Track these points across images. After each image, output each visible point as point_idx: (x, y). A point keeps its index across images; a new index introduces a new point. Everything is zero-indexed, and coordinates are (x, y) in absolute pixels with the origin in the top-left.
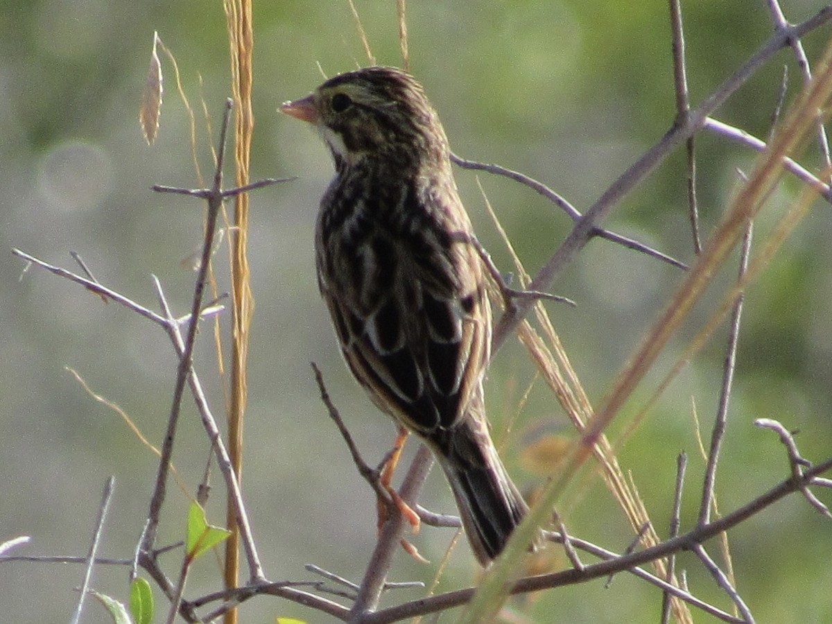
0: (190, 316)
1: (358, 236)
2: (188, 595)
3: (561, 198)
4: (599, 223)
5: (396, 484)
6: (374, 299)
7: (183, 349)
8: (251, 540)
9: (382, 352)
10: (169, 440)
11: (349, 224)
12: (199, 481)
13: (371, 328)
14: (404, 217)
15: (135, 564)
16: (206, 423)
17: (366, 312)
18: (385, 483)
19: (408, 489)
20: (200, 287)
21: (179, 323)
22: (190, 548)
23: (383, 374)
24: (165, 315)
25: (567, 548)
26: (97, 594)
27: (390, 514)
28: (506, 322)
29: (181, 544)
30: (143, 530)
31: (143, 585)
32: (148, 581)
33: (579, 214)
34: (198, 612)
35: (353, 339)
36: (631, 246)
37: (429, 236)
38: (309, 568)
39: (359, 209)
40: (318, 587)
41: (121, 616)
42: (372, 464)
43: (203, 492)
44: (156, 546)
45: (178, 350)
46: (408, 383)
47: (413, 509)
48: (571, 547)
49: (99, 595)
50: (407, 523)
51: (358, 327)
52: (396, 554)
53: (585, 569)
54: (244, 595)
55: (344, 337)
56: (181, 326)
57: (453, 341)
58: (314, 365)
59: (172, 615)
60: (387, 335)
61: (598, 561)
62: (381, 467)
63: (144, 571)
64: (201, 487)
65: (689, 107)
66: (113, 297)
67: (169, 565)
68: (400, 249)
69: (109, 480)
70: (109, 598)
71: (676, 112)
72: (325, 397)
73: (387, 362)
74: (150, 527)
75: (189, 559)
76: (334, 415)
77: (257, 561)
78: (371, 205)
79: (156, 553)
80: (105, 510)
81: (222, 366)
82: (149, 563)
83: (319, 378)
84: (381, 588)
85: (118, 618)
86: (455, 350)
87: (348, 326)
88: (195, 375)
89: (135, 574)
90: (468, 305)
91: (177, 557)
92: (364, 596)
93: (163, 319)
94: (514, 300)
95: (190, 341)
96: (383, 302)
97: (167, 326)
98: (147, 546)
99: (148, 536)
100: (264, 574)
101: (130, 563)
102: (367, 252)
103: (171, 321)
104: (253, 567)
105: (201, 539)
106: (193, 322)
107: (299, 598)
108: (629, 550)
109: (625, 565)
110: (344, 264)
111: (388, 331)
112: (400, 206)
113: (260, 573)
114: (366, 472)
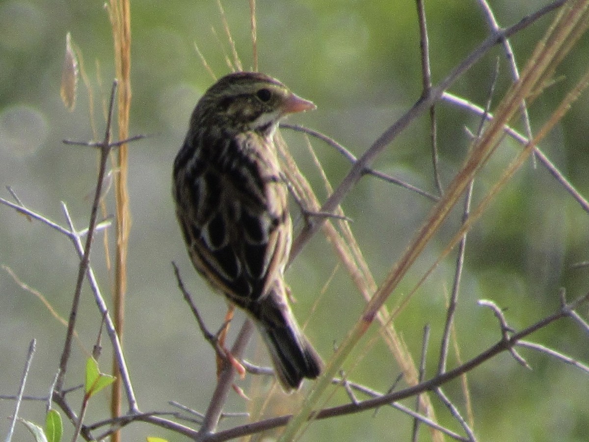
0: (87, 230)
1: (196, 172)
2: (86, 422)
3: (343, 148)
4: (369, 165)
5: (229, 344)
6: (207, 214)
7: (83, 252)
8: (130, 384)
9: (213, 249)
10: (73, 314)
11: (191, 163)
12: (95, 344)
13: (205, 233)
14: (227, 160)
15: (50, 400)
16: (98, 303)
17: (202, 223)
18: (222, 344)
19: (237, 348)
20: (95, 210)
21: (80, 235)
22: (88, 389)
23: (213, 262)
24: (71, 230)
25: (347, 390)
26: (24, 421)
27: (225, 366)
28: (305, 233)
29: (81, 386)
30: (56, 376)
31: (55, 415)
32: (59, 412)
33: (355, 158)
34: (93, 434)
35: (194, 242)
36: (392, 181)
37: (245, 171)
38: (171, 403)
39: (197, 154)
40: (176, 416)
41: (40, 436)
42: (213, 331)
43: (96, 350)
44: (64, 388)
45: (80, 253)
46: (230, 268)
47: (242, 363)
48: (350, 389)
49: (25, 422)
50: (237, 373)
51: (197, 233)
52: (229, 393)
53: (360, 404)
54: (125, 422)
55: (188, 241)
56: (81, 237)
57: (263, 242)
58: (173, 263)
59: (76, 435)
60: (217, 237)
61: (368, 399)
62: (219, 333)
63: (56, 404)
64: (95, 347)
65: (431, 85)
66: (36, 217)
67: (73, 401)
68: (224, 179)
69: (33, 340)
70: (32, 424)
71: (422, 88)
72: (181, 285)
73: (217, 255)
74: (61, 375)
75: (87, 397)
76: (187, 297)
77: (134, 398)
78: (205, 152)
79: (64, 393)
80: (29, 363)
81: (109, 263)
82: (59, 400)
83: (177, 272)
84: (219, 417)
85: (38, 437)
86: (263, 249)
87: (191, 234)
88: (91, 271)
89: (50, 407)
90: (276, 222)
91: (79, 396)
92: (207, 422)
93: (69, 232)
94: (311, 219)
95: (88, 246)
96: (213, 216)
97: (72, 237)
98: (58, 387)
99: (59, 381)
100: (139, 407)
101: (46, 399)
102: (202, 182)
103: (75, 233)
104: (131, 403)
105: (96, 382)
106: (90, 234)
107: (163, 424)
108: (390, 391)
109: (387, 400)
110: (187, 190)
111: (217, 234)
112: (225, 151)
113: (136, 406)
114: (208, 337)
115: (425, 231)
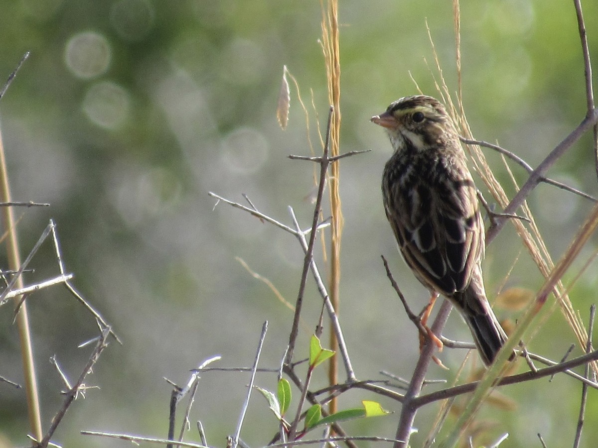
0: (311, 229)
1: (409, 185)
2: (312, 387)
3: (522, 160)
4: (543, 174)
5: (429, 324)
6: (419, 220)
7: (307, 248)
8: (348, 357)
9: (423, 251)
10: (300, 300)
11: (404, 179)
12: (318, 324)
13: (416, 237)
14: (436, 174)
15: (281, 372)
16: (320, 290)
17: (413, 228)
18: (423, 324)
19: (436, 326)
20: (317, 213)
21: (304, 233)
22: (312, 362)
23: (423, 262)
24: (297, 230)
25: (527, 360)
26: (259, 388)
27: (426, 341)
28: (491, 231)
29: (307, 360)
30: (285, 352)
31: (285, 383)
32: (288, 381)
33: (532, 169)
34: (318, 398)
35: (406, 243)
36: (562, 187)
37: (449, 184)
38: (381, 373)
39: (410, 170)
40: (386, 383)
41: (273, 401)
42: (416, 313)
43: (318, 330)
44: (293, 361)
45: (304, 249)
46: (438, 268)
47: (439, 338)
48: (529, 359)
49: (260, 389)
50: (436, 346)
51: (409, 236)
52: (430, 364)
53: (538, 371)
54: (343, 388)
55: (401, 242)
56: (305, 236)
57: (461, 242)
58: (382, 257)
59: (302, 400)
60: (425, 241)
61: (545, 367)
62: (421, 315)
63: (286, 375)
64: (317, 327)
65: (594, 107)
66: (267, 220)
67: (300, 372)
68: (433, 191)
69: (266, 322)
70: (266, 391)
71: (587, 110)
72: (389, 275)
73: (425, 256)
74: (290, 350)
75: (311, 368)
76: (394, 284)
77: (351, 369)
78: (417, 168)
79: (293, 365)
80: (262, 341)
81: (326, 256)
82: (289, 371)
83: (385, 264)
84: (422, 383)
85: (271, 402)
86: (461, 246)
87: (403, 236)
88: (314, 263)
89: (281, 377)
90: (470, 222)
91: (305, 367)
92: (412, 388)
93: (296, 232)
94: (495, 219)
95: (311, 244)
96: (423, 222)
97: (297, 235)
98: (288, 361)
99: (288, 355)
100: (356, 377)
101: (278, 371)
102: (415, 194)
103: (300, 233)
104: (349, 373)
105: (318, 357)
106: (313, 233)
107: (375, 390)
108: (563, 360)
109: (561, 368)
110: (401, 200)
111: (426, 239)
112: (434, 168)
113: (353, 376)
114: (412, 317)
115: (587, 227)
